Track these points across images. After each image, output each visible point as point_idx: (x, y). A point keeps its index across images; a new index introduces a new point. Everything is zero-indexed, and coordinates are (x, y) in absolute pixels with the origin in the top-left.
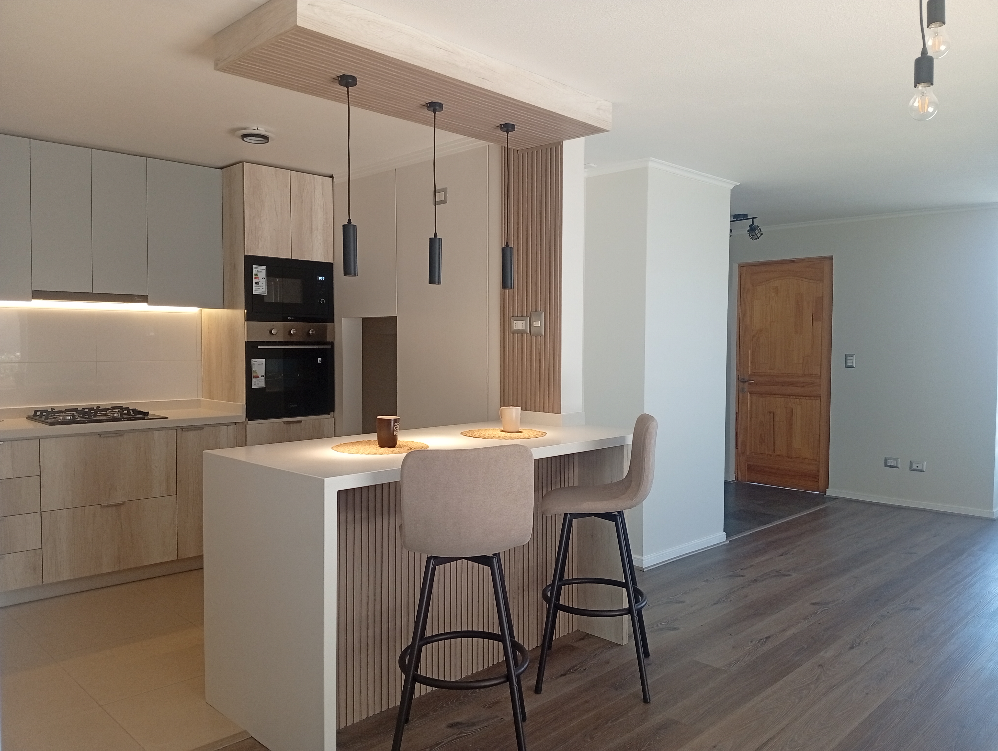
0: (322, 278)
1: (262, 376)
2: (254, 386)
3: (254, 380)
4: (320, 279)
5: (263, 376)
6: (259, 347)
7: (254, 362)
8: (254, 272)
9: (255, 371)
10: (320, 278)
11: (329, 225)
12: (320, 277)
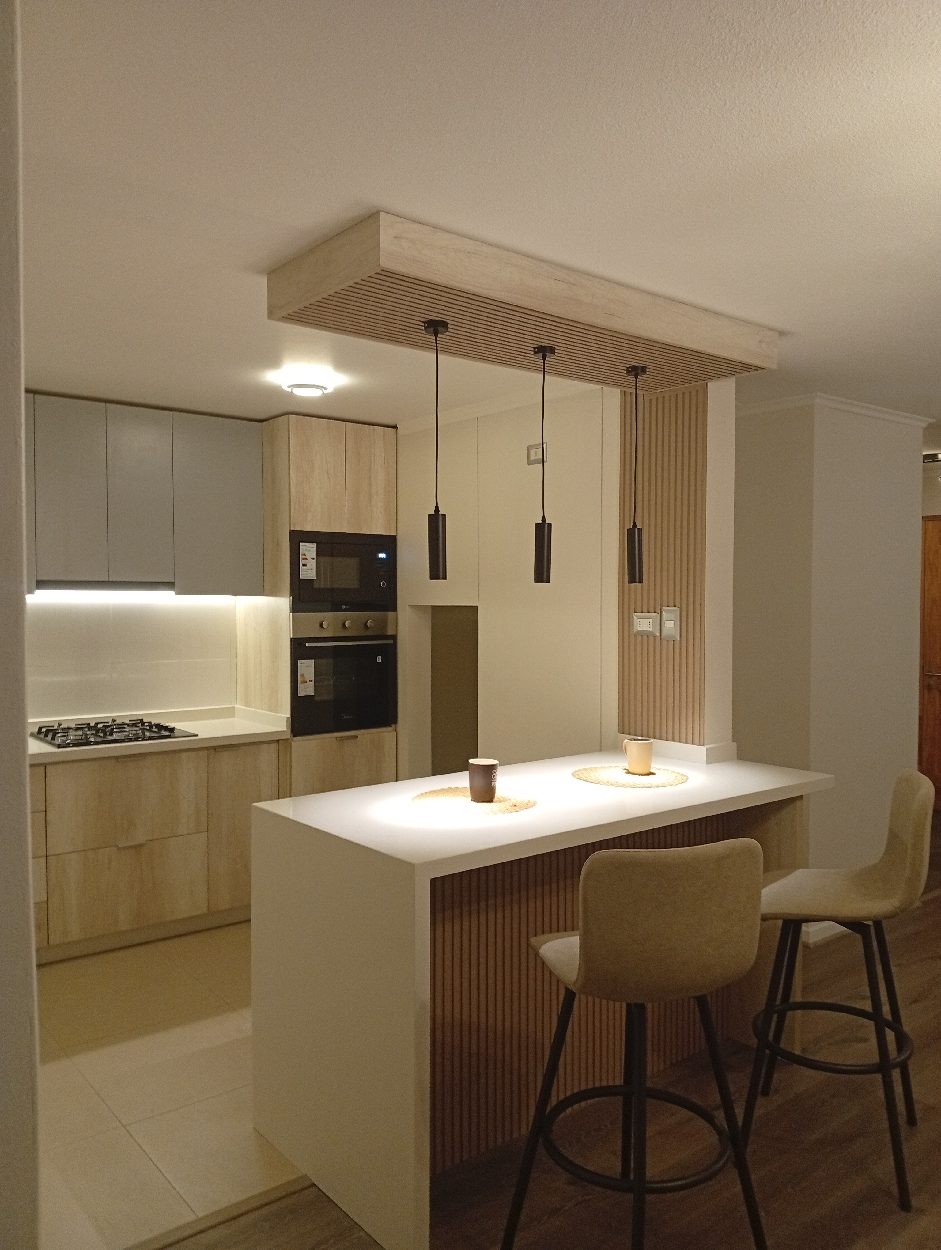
0: (383, 554)
1: (310, 681)
2: (301, 694)
3: (300, 686)
4: (380, 557)
6: (307, 645)
7: (301, 663)
8: (302, 551)
9: (303, 676)
12: (380, 554)
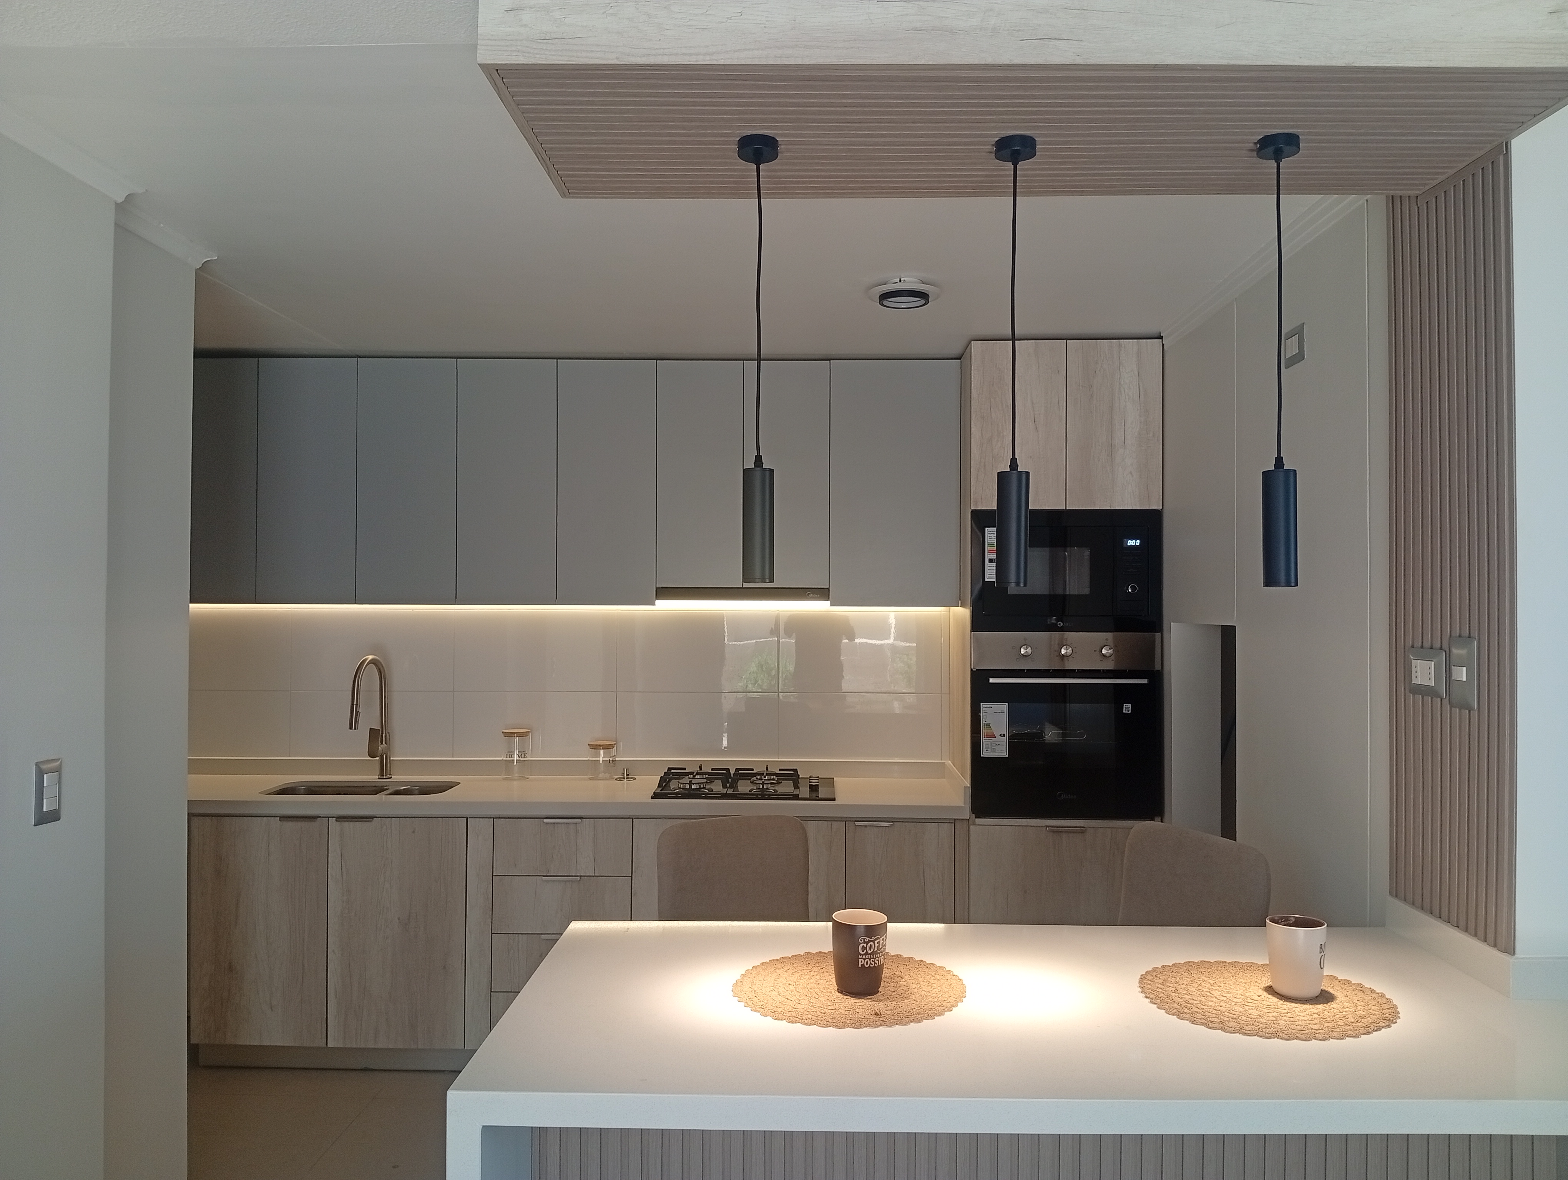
0: (1134, 541)
1: (1000, 735)
2: (984, 753)
3: (984, 741)
4: (1129, 544)
5: (1004, 735)
6: (992, 680)
7: (986, 707)
8: (988, 541)
9: (988, 726)
10: (1131, 543)
11: (1151, 435)
12: (1129, 541)
